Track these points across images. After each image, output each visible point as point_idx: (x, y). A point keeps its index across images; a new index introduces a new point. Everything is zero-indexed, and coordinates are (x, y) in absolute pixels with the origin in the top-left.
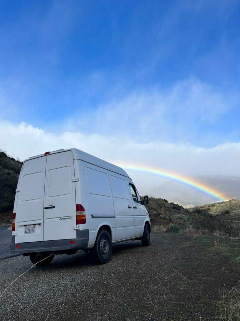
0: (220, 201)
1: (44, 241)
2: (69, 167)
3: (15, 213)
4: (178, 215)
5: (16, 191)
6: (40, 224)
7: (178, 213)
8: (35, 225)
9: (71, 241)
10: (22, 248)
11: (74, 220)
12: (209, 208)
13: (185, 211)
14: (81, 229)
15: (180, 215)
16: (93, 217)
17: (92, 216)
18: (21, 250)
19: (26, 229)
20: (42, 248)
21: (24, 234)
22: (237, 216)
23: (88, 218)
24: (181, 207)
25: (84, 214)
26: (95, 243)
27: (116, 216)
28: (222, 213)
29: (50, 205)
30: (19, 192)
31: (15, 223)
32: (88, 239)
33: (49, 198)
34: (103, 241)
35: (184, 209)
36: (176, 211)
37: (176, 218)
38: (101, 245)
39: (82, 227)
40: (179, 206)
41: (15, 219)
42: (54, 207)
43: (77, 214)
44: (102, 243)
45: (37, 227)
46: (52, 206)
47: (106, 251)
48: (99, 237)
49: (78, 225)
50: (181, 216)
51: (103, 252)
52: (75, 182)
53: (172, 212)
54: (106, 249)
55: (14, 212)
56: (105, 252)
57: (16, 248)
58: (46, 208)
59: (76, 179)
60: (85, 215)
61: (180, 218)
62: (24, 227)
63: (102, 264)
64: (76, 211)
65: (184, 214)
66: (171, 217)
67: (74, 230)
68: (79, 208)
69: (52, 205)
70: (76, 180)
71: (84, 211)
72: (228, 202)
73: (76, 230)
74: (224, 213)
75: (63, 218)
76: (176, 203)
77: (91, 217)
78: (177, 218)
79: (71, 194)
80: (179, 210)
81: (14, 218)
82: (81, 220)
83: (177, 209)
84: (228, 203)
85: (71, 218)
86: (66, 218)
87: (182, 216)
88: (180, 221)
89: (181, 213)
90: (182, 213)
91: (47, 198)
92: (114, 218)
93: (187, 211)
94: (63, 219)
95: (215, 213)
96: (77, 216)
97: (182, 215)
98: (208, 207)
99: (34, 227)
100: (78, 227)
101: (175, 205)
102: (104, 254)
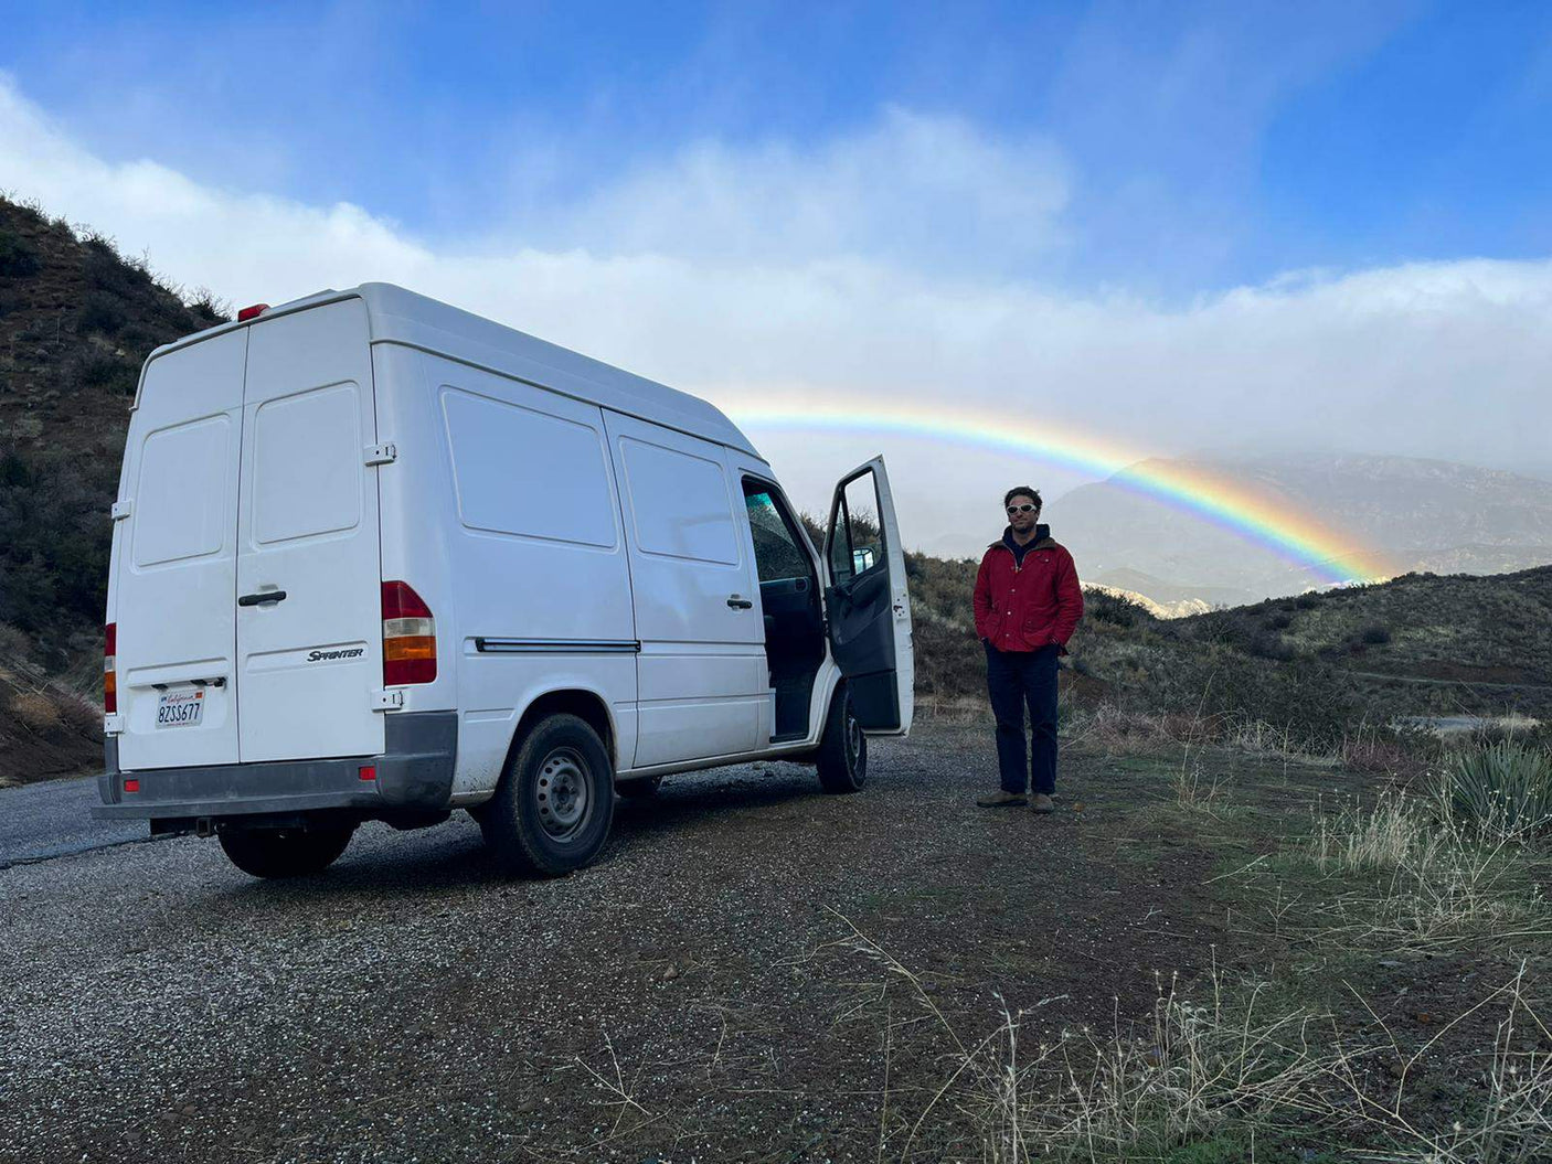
0: (1346, 584)
1: (240, 764)
2: (349, 387)
3: (113, 626)
4: (1123, 650)
5: (114, 515)
6: (221, 682)
7: (1121, 639)
8: (201, 683)
9: (362, 766)
10: (148, 796)
11: (373, 661)
12: (1286, 615)
13: (1156, 631)
14: (405, 710)
15: (1131, 650)
16: (487, 648)
17: (481, 645)
18: (146, 804)
19: (165, 704)
20: (233, 798)
21: (158, 727)
22: (1425, 657)
23: (451, 652)
24: (1141, 611)
25: (424, 631)
26: (500, 778)
27: (645, 648)
28: (1348, 639)
29: (265, 588)
30: (127, 516)
31: (114, 673)
32: (451, 760)
33: (259, 551)
34: (556, 769)
35: (1152, 618)
36: (1114, 630)
37: (1112, 664)
38: (541, 790)
39: (413, 698)
40: (1128, 606)
41: (114, 654)
42: (281, 596)
43: (387, 632)
44: (550, 778)
45: (211, 692)
46: (273, 591)
47: (576, 816)
48: (527, 747)
49: (393, 689)
50: (1134, 655)
51: (551, 822)
52: (378, 464)
53: (1093, 636)
54: (570, 808)
55: (109, 621)
56: (567, 820)
57: (125, 794)
58: (247, 601)
59: (382, 452)
60: (432, 638)
61: (1133, 664)
62: (157, 694)
63: (543, 876)
64: (384, 618)
65: (1150, 643)
66: (1085, 656)
67: (375, 711)
68: (399, 600)
69: (274, 587)
70: (382, 457)
71: (427, 620)
72: (1387, 585)
73: (384, 710)
74: (1359, 641)
75: (322, 651)
76: (1114, 592)
77: (471, 647)
78: (1113, 660)
79: (360, 526)
80: (1127, 624)
81: (111, 650)
82: (406, 662)
83: (1117, 622)
84: (1384, 592)
85: (359, 652)
86: (339, 649)
87: (1139, 653)
88: (1130, 673)
89: (1137, 639)
90: (1144, 636)
91: (249, 550)
92: (630, 658)
93: (1169, 629)
94: (325, 656)
95: (1312, 638)
96: (388, 644)
97: (1140, 648)
98: (1279, 613)
99: (199, 695)
100: (390, 700)
101: (1109, 599)
102: (560, 829)
